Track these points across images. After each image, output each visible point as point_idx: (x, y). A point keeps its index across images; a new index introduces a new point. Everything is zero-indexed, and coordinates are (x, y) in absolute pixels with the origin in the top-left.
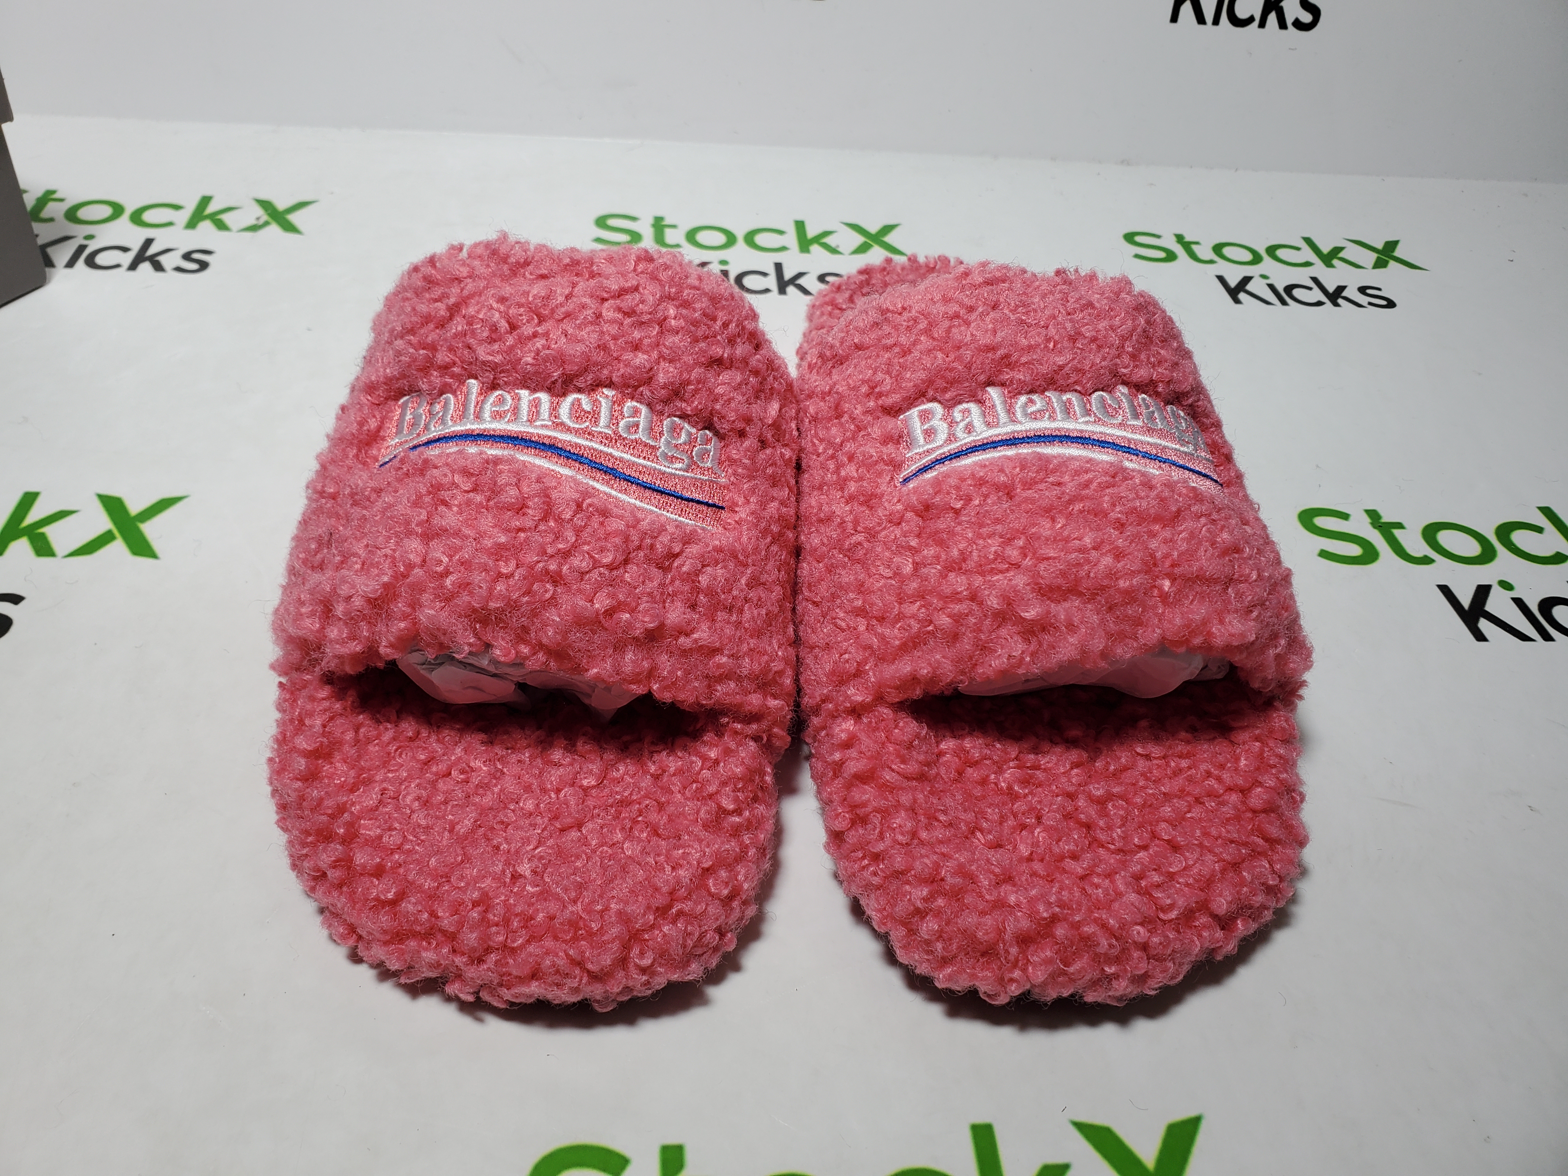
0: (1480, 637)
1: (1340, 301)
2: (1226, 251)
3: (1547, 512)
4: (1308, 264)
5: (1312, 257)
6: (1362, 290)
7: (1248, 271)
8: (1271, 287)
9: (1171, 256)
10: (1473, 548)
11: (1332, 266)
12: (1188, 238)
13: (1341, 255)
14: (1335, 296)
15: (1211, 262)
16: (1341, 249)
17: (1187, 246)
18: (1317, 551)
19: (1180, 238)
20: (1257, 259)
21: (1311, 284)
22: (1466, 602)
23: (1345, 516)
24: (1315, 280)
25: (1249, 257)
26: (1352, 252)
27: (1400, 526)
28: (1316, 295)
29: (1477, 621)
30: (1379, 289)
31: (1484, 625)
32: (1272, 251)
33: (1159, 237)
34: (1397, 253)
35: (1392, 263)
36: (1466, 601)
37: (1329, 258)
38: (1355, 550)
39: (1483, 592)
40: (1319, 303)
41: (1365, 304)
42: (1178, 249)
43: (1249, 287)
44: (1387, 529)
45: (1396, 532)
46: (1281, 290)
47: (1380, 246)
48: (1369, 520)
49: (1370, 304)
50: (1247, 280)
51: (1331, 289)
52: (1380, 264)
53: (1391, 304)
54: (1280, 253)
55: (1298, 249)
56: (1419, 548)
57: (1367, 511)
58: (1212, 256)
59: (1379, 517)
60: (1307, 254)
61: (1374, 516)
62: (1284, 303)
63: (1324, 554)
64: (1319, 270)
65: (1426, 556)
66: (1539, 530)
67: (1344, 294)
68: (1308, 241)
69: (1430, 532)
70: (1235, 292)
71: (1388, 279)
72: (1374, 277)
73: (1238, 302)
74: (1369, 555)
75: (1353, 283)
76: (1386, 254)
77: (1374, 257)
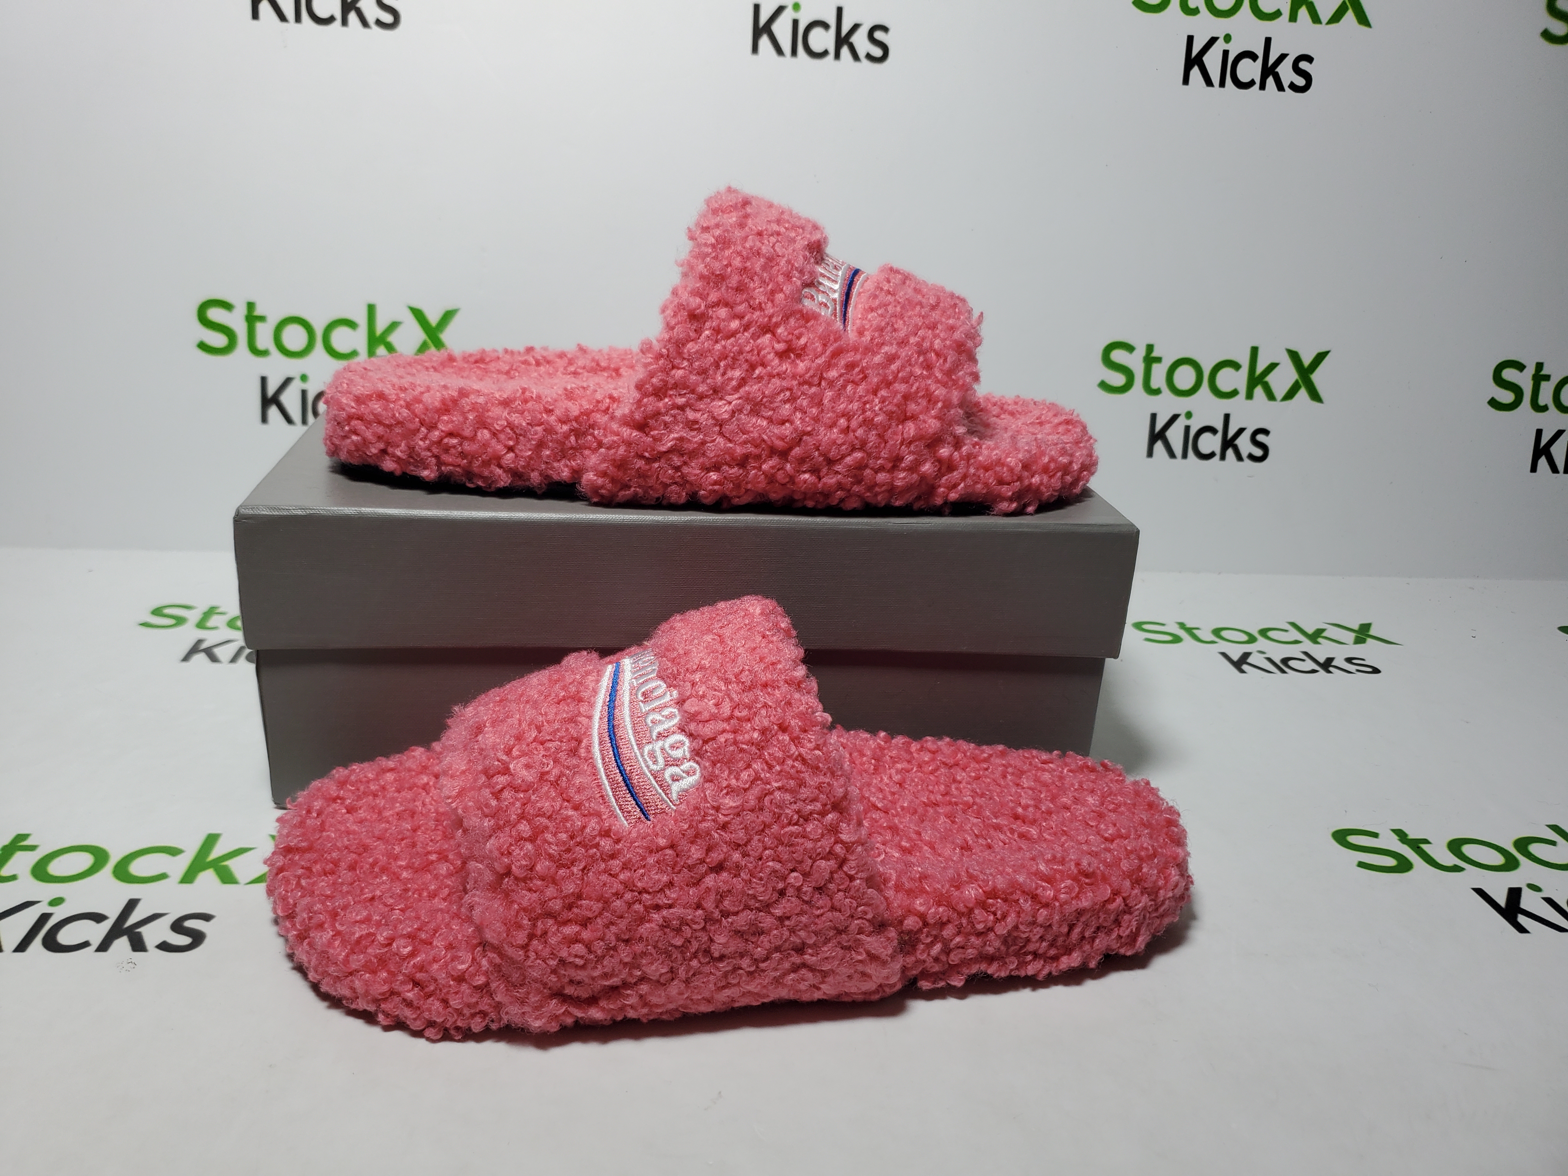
0: (1522, 930)
1: (1331, 669)
2: (1224, 634)
3: (1555, 828)
4: (1297, 642)
5: (1300, 637)
6: (1349, 660)
7: (1247, 648)
8: (1269, 660)
9: (1177, 639)
10: (1498, 859)
11: (1318, 643)
12: (1188, 625)
13: (1324, 634)
14: (1327, 665)
15: (1212, 642)
16: (1323, 630)
17: (1190, 631)
18: (1356, 863)
19: (1182, 625)
20: (1252, 639)
21: (1304, 657)
22: (1502, 902)
23: (1375, 835)
24: (1306, 654)
25: (1245, 638)
26: (1332, 632)
27: (1426, 842)
28: (1310, 665)
29: (1516, 917)
30: (1363, 660)
31: (1522, 920)
32: (1264, 632)
33: (1167, 625)
34: (1372, 632)
35: (1369, 640)
37: (1316, 636)
38: (1391, 862)
39: (1514, 894)
40: (1314, 671)
41: (1354, 671)
42: (1182, 633)
43: (1250, 660)
44: (1416, 845)
45: (1425, 847)
46: (1278, 662)
47: (1356, 627)
48: (1397, 837)
49: (1358, 671)
50: (1246, 655)
51: (1322, 660)
52: (1359, 641)
53: (1376, 671)
54: (1271, 634)
55: (1286, 631)
56: (1450, 859)
57: (1394, 831)
58: (1212, 638)
59: (1406, 835)
60: (1295, 635)
61: (1401, 835)
62: (1283, 672)
63: (1361, 865)
64: (1307, 645)
65: (1455, 866)
66: (1553, 843)
67: (1333, 664)
68: (1294, 625)
69: (1455, 846)
70: (1240, 664)
71: (1369, 652)
72: (1356, 651)
73: (1243, 671)
74: (1404, 866)
75: (1340, 656)
76: (1363, 633)
77: (1352, 636)
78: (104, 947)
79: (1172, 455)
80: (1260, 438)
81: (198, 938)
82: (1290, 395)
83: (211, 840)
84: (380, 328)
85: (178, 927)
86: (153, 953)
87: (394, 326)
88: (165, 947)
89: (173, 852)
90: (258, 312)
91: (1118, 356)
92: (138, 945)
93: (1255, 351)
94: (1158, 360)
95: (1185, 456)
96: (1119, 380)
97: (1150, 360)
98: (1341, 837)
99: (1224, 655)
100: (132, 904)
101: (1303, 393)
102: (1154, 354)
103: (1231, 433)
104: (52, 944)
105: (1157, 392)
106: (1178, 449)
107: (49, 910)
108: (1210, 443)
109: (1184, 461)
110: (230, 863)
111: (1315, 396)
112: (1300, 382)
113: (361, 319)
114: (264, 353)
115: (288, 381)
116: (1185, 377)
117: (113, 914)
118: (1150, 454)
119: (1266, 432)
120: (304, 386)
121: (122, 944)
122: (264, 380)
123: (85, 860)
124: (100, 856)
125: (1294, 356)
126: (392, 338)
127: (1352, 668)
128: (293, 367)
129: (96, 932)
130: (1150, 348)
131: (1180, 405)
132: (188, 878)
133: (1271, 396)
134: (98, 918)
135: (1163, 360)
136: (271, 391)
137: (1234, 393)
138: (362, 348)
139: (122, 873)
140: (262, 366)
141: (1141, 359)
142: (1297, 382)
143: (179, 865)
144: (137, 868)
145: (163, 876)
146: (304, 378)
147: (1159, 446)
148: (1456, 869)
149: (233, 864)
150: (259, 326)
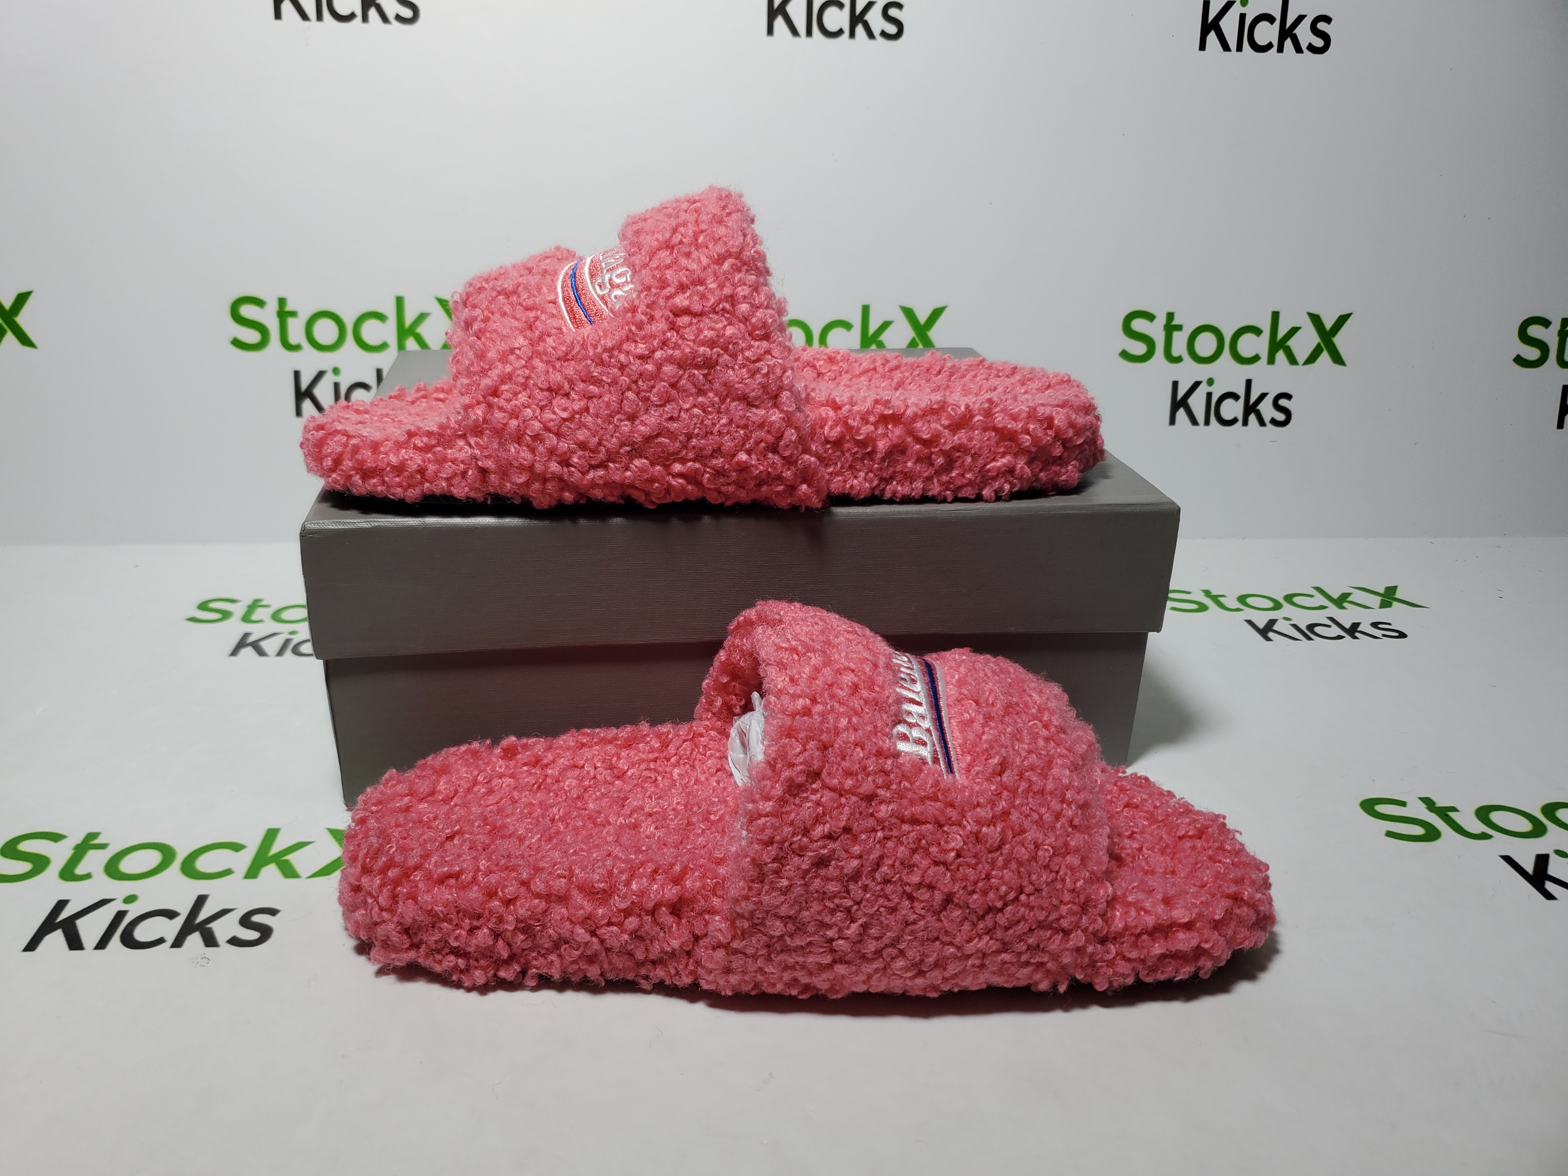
0: (1549, 896)
1: (1357, 634)
2: (1249, 601)
4: (1322, 607)
5: (1326, 602)
6: (1375, 625)
7: (1273, 615)
8: (1295, 626)
9: (1202, 608)
10: (1524, 825)
11: (1344, 608)
12: (1214, 593)
13: (1349, 599)
14: (1353, 630)
15: (1238, 610)
16: (1349, 594)
17: (1216, 599)
19: (1208, 594)
20: (1277, 606)
21: (1329, 623)
23: (1403, 804)
24: (1332, 619)
26: (1358, 596)
27: (1454, 809)
28: (1335, 631)
29: (1544, 884)
30: (1389, 624)
31: (1549, 886)
32: (1289, 599)
33: (1189, 593)
34: (1398, 595)
35: (1395, 604)
36: (1529, 868)
37: (1341, 601)
38: (1419, 831)
39: (1542, 860)
40: (1340, 637)
41: (1380, 636)
42: (1207, 601)
43: (1275, 628)
44: (1444, 813)
45: (1452, 814)
46: (1304, 628)
47: (1382, 591)
48: (1424, 806)
49: (1384, 635)
50: (1272, 622)
51: (1347, 626)
52: (1385, 604)
53: (1402, 635)
54: (1296, 600)
55: (1312, 596)
56: (1478, 827)
57: (1421, 799)
58: (1238, 605)
59: (1434, 803)
60: (1321, 600)
61: (1429, 803)
62: (1309, 639)
63: (1389, 834)
64: (1333, 611)
65: (1482, 833)
67: (1359, 629)
68: (1319, 589)
70: (1266, 631)
71: (1396, 616)
72: (1382, 615)
73: (1268, 639)
74: (1432, 834)
75: (1365, 620)
76: (1389, 597)
77: (1378, 599)
78: (178, 943)
79: (1194, 422)
80: (1283, 402)
81: (266, 932)
82: (1312, 359)
83: (271, 835)
84: (408, 320)
85: (246, 921)
86: (225, 949)
87: (422, 317)
88: (235, 941)
89: (236, 847)
90: (289, 307)
91: (1138, 325)
92: (210, 941)
93: (1276, 316)
94: (1179, 328)
95: (1207, 422)
96: (1139, 348)
97: (1171, 328)
98: (1369, 806)
99: (1250, 622)
100: (201, 901)
101: (1325, 356)
102: (1175, 322)
103: (1253, 398)
104: (129, 941)
105: (1179, 360)
106: (1200, 416)
107: (124, 907)
108: (1232, 409)
109: (1207, 427)
110: (290, 857)
111: (1337, 359)
112: (1322, 345)
113: (390, 311)
114: (297, 348)
115: (320, 375)
116: (1206, 344)
117: (184, 910)
118: (1172, 421)
119: (1288, 396)
120: (337, 379)
121: (195, 940)
122: (297, 374)
123: (153, 858)
124: (167, 853)
125: (1316, 319)
126: (421, 330)
127: (1378, 633)
128: (325, 361)
129: (170, 929)
130: (1170, 316)
131: (1202, 372)
132: (252, 873)
133: (1293, 360)
134: (170, 914)
135: (1184, 328)
136: (304, 385)
137: (1256, 358)
138: (393, 341)
139: (189, 869)
140: (295, 360)
141: (1162, 327)
142: (1319, 345)
143: (242, 861)
144: (203, 864)
145: (228, 872)
146: (336, 371)
147: (1181, 413)
148: (1484, 836)
149: (293, 858)
150: (291, 321)
